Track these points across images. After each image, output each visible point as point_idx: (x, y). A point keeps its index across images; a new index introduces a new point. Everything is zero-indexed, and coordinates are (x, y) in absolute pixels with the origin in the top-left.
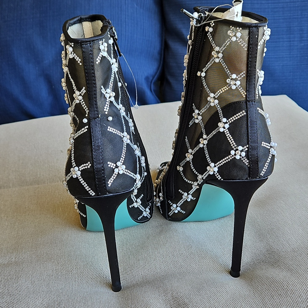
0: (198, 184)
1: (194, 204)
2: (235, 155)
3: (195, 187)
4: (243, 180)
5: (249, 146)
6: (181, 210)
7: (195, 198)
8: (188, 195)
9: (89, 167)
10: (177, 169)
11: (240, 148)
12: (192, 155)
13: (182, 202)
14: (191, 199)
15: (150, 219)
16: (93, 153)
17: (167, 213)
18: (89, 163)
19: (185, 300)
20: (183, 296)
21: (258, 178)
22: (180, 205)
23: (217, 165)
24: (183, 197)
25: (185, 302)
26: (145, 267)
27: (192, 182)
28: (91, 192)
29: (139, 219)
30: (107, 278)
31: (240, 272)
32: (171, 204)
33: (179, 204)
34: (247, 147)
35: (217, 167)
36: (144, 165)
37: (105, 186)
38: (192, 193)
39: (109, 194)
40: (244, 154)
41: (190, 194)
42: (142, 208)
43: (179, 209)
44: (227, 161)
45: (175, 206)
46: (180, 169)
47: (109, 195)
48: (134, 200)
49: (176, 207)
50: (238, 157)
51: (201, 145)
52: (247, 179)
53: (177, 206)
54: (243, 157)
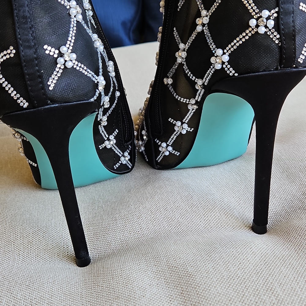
0: (197, 101)
1: (191, 138)
2: (257, 26)
3: (192, 108)
4: (271, 71)
5: (279, 9)
6: (174, 151)
7: (193, 129)
8: (182, 125)
9: (12, 55)
10: (164, 83)
11: (266, 13)
12: (185, 51)
13: (174, 137)
14: (187, 131)
15: (132, 169)
16: (17, 28)
17: (154, 158)
18: (12, 48)
19: (188, 269)
20: (184, 264)
21: (294, 68)
22: (171, 143)
23: (227, 51)
24: (176, 128)
25: (188, 273)
26: (125, 229)
27: (188, 100)
28: (21, 102)
29: (115, 168)
30: (69, 248)
31: (267, 227)
32: (159, 144)
33: (171, 141)
34: (276, 12)
35: (227, 54)
36: (113, 74)
37: (43, 88)
38: (187, 120)
39: (53, 104)
40: (271, 23)
41: (185, 123)
42: (118, 151)
43: (170, 148)
44: (244, 40)
45: (164, 145)
46: (169, 81)
47: (53, 106)
48: (105, 136)
49: (167, 147)
50: (262, 30)
51: (199, 29)
52: (277, 69)
53: (168, 145)
54: (270, 30)
